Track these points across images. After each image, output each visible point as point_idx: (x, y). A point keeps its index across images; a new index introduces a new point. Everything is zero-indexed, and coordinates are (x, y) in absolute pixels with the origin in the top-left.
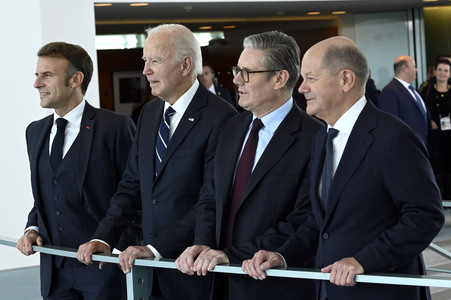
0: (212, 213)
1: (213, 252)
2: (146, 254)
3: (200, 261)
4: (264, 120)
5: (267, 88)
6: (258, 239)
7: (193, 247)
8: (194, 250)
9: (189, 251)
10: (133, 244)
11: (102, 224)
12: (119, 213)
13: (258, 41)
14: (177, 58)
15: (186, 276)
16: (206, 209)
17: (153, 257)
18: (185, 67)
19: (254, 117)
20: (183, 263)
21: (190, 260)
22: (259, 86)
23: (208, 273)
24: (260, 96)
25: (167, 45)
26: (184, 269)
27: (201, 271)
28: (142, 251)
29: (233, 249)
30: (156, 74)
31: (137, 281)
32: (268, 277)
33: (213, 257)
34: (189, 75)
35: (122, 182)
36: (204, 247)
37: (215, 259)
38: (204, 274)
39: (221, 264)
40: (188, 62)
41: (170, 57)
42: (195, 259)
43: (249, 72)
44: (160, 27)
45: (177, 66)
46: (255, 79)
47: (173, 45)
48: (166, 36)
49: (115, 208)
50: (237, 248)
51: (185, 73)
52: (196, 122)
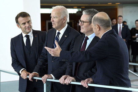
0: (72, 66)
1: (71, 78)
2: (50, 77)
3: (66, 80)
4: (89, 37)
5: (89, 27)
6: (85, 74)
7: (65, 76)
8: (65, 77)
9: (64, 77)
10: (46, 74)
11: (36, 67)
12: (41, 64)
13: (87, 12)
14: (62, 17)
15: (62, 84)
16: (70, 64)
17: (52, 78)
18: (64, 20)
19: (86, 36)
20: (61, 81)
21: (63, 80)
22: (87, 26)
23: (69, 84)
24: (87, 29)
25: (59, 13)
26: (62, 82)
27: (67, 83)
28: (48, 76)
29: (77, 77)
30: (55, 22)
31: (47, 86)
32: (89, 86)
33: (71, 79)
34: (65, 22)
35: (42, 54)
36: (68, 76)
37: (71, 80)
38: (68, 84)
39: (73, 81)
40: (65, 18)
41: (60, 16)
42: (65, 79)
43: (84, 22)
44: (57, 6)
45: (62, 19)
46: (85, 24)
47: (61, 13)
48: (59, 10)
49: (40, 62)
50: (78, 76)
51: (64, 22)
52: (67, 37)
